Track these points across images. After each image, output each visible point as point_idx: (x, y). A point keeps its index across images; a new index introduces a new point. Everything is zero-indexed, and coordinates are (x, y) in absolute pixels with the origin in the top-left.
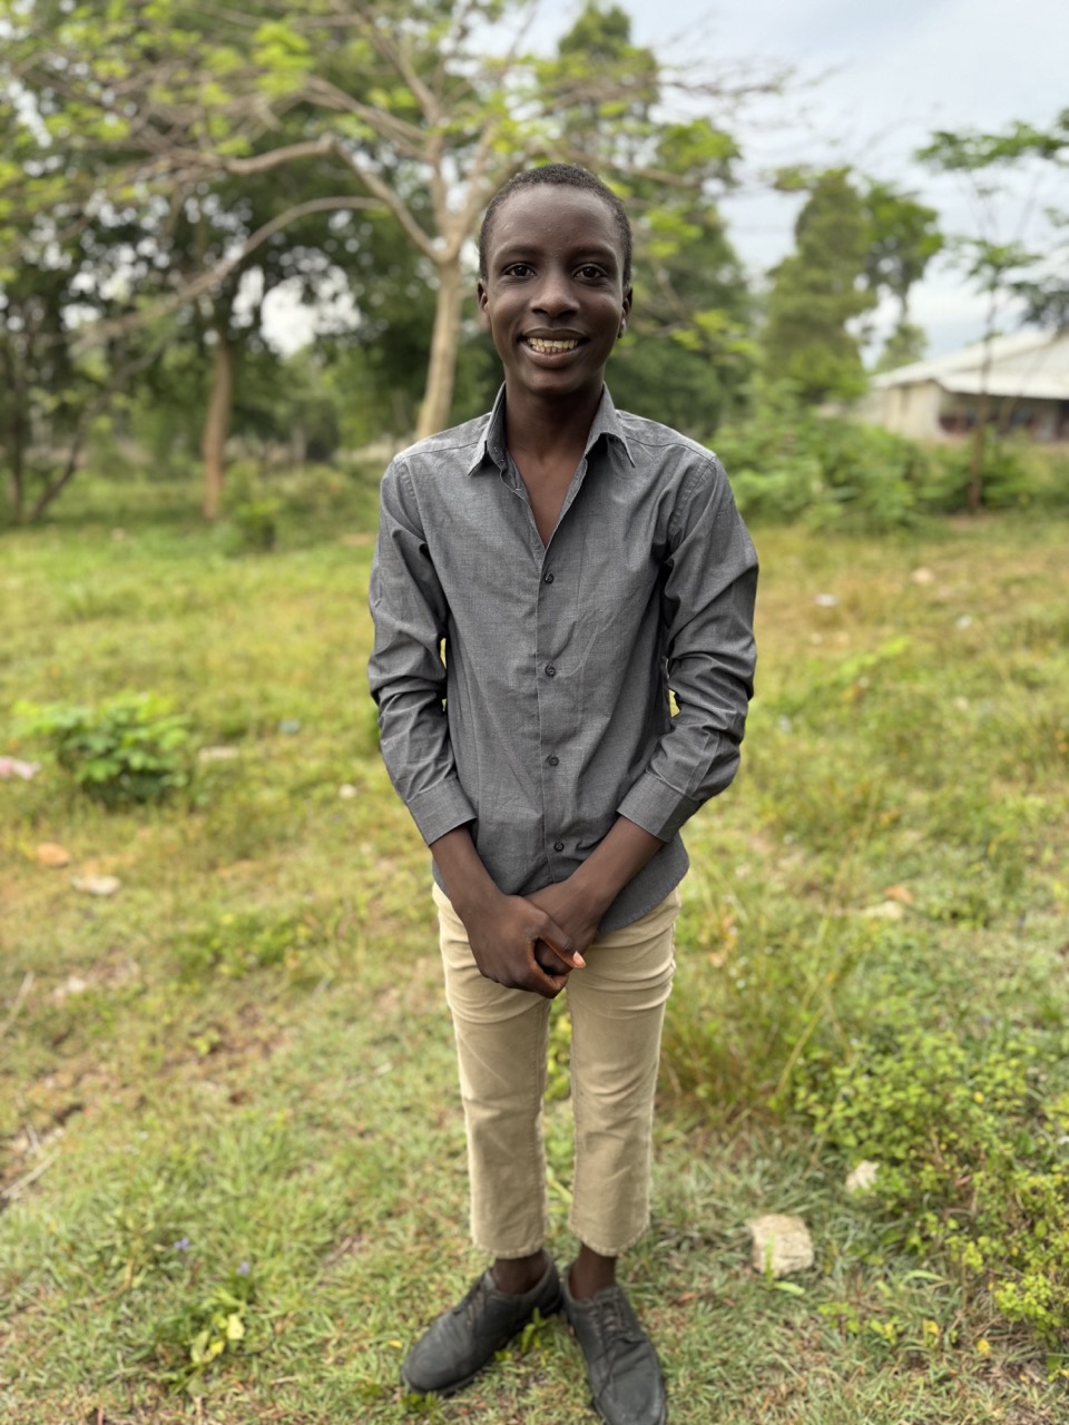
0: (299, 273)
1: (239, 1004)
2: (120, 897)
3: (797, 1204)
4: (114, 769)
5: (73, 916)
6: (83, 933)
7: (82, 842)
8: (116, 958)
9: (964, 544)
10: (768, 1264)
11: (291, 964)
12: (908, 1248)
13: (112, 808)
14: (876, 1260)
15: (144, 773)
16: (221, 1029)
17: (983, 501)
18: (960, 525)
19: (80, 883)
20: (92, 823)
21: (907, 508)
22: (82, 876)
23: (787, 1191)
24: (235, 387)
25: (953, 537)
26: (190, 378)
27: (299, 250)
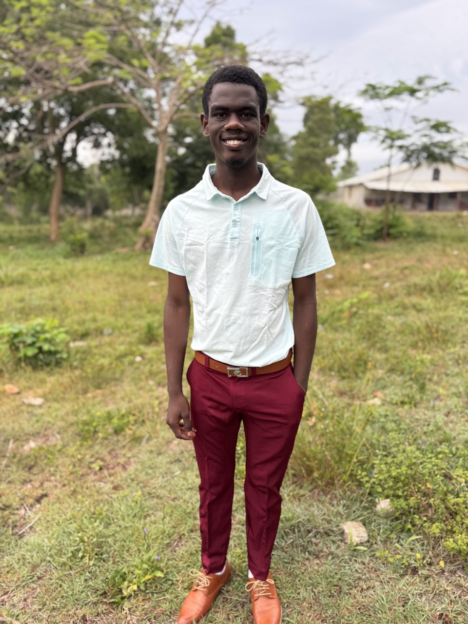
0: (93, 134)
1: (108, 449)
2: (45, 406)
3: (359, 517)
4: (36, 351)
5: (26, 415)
6: (32, 423)
7: (23, 383)
8: (49, 432)
9: (382, 253)
10: (351, 540)
11: (129, 432)
12: (406, 530)
13: (35, 368)
14: (393, 536)
15: (50, 353)
16: (103, 460)
17: (388, 235)
18: (380, 245)
19: (26, 401)
20: (28, 374)
21: (359, 238)
22: (27, 397)
23: (354, 512)
24: (65, 184)
25: (377, 250)
26: (43, 179)
27: (93, 124)
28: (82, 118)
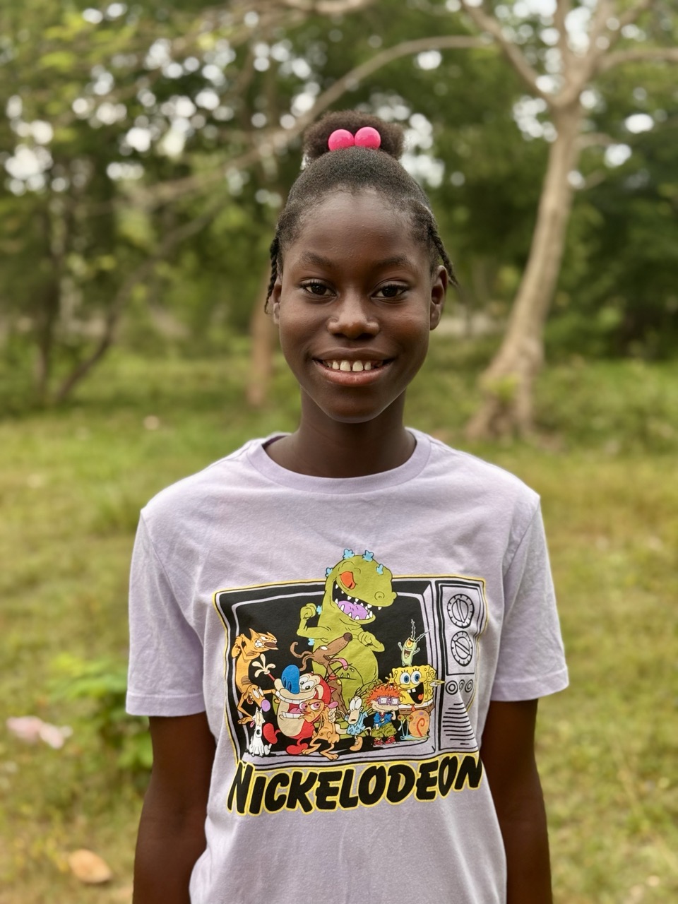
27: (377, 97)
28: (351, 82)
